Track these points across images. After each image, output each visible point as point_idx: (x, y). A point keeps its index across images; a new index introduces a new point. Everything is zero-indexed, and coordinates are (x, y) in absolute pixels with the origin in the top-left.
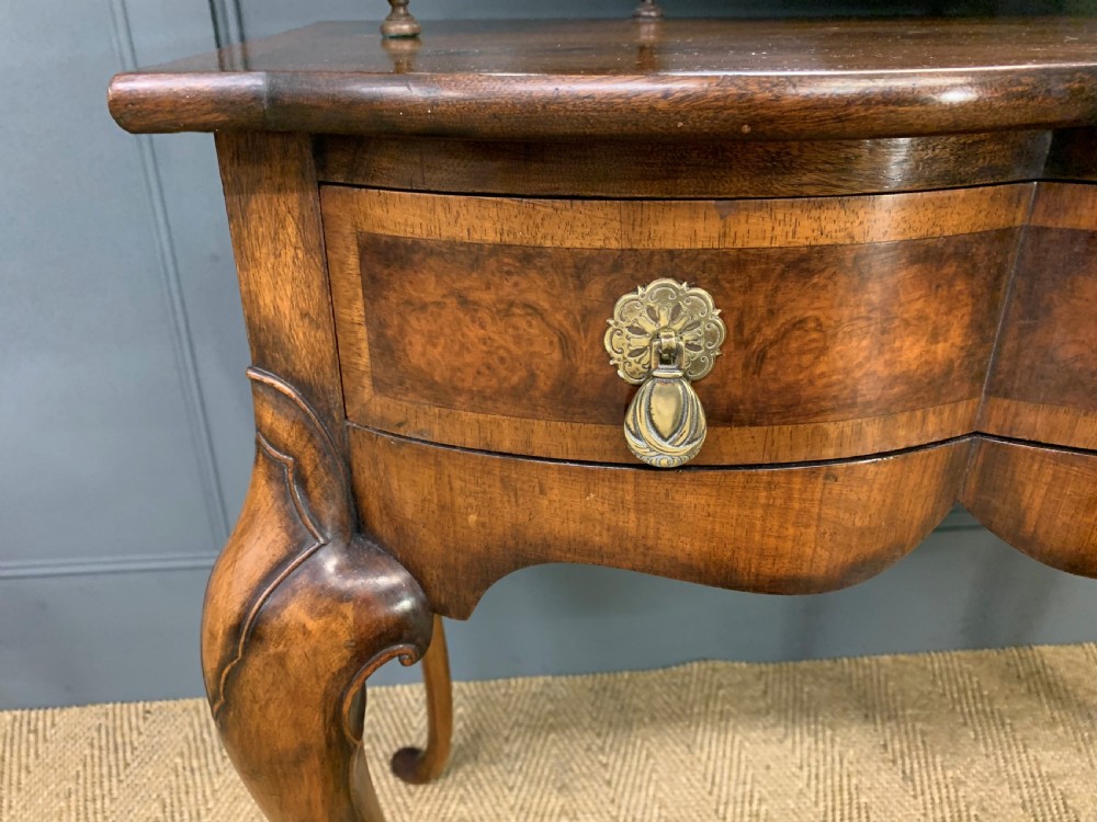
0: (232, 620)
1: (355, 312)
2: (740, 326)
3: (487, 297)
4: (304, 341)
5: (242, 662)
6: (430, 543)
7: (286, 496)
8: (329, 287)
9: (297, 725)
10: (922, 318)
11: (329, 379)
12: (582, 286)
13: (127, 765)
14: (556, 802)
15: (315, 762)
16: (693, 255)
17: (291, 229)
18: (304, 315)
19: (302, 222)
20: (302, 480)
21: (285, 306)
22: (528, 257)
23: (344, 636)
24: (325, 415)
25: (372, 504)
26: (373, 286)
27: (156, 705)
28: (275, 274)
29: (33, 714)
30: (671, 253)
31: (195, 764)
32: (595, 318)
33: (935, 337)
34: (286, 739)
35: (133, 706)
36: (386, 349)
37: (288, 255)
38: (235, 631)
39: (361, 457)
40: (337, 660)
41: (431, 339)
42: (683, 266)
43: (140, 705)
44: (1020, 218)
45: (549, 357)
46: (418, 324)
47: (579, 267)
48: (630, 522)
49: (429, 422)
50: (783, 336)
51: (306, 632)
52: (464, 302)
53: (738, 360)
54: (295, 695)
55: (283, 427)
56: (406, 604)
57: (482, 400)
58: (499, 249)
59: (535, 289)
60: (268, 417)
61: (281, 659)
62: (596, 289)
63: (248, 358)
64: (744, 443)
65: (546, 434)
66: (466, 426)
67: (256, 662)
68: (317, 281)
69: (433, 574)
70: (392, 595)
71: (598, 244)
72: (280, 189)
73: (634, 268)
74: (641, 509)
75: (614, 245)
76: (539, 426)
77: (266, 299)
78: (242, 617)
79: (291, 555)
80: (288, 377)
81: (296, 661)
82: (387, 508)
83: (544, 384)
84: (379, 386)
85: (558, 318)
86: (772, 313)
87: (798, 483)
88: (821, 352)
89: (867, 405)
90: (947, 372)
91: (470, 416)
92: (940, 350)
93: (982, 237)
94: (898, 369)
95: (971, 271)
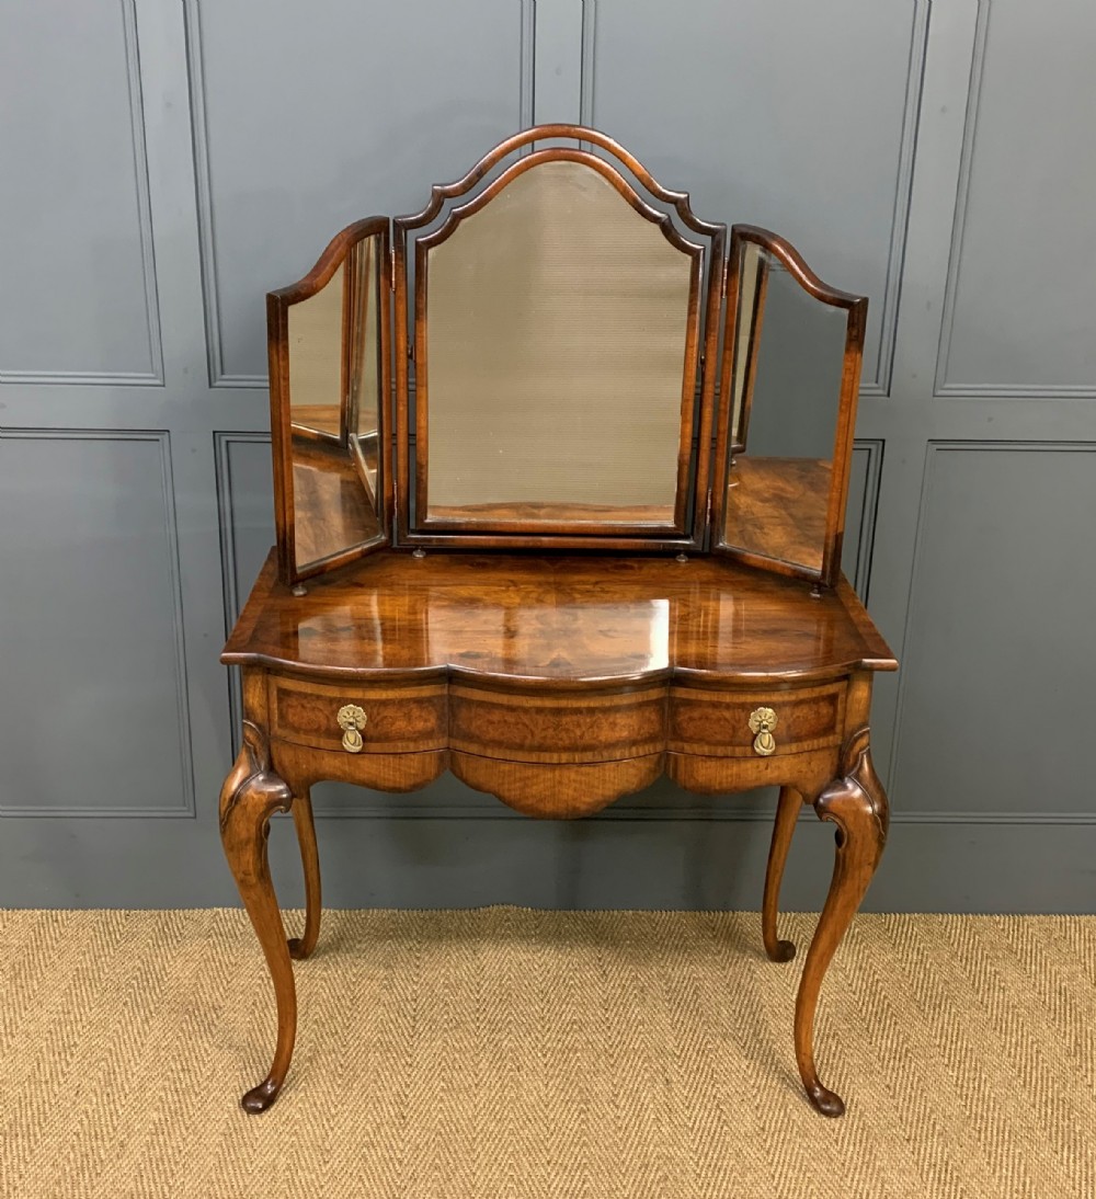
0: (231, 794)
1: (275, 706)
2: (370, 717)
3: (309, 705)
4: (260, 713)
5: (233, 808)
6: (292, 774)
7: (251, 757)
8: (268, 699)
9: (248, 830)
10: (420, 716)
11: (266, 724)
12: (331, 704)
13: (118, 942)
14: (382, 973)
15: (251, 845)
16: (357, 700)
17: (259, 684)
18: (260, 705)
20: (256, 753)
21: (256, 705)
22: (319, 697)
23: (264, 801)
24: (264, 733)
25: (276, 762)
26: (280, 700)
27: (133, 912)
28: (254, 694)
29: (54, 912)
30: (352, 699)
31: (160, 943)
32: (335, 713)
33: (426, 721)
34: (244, 835)
35: (117, 912)
36: (282, 716)
37: (258, 690)
38: (232, 799)
39: (274, 746)
40: (262, 809)
41: (294, 715)
42: (357, 702)
43: (123, 912)
44: (445, 692)
45: (324, 722)
46: (291, 711)
47: (331, 701)
48: (347, 768)
49: (292, 737)
50: (382, 720)
51: (253, 798)
52: (303, 706)
53: (372, 725)
54: (249, 819)
55: (252, 737)
56: (285, 796)
57: (307, 732)
58: (311, 695)
59: (320, 705)
60: (248, 734)
61: (245, 807)
62: (334, 706)
64: (374, 747)
65: (323, 742)
66: (302, 739)
67: (238, 807)
68: (265, 697)
69: (293, 784)
70: (281, 792)
71: (334, 696)
72: (257, 674)
73: (344, 702)
74: (349, 764)
75: (339, 696)
76: (322, 740)
78: (235, 793)
79: (251, 775)
80: (254, 722)
81: (249, 808)
82: (280, 763)
83: (323, 729)
84: (280, 726)
85: (326, 712)
86: (378, 714)
87: (391, 759)
88: (393, 724)
89: (408, 738)
90: (433, 731)
91: (303, 736)
92: (429, 724)
93: (434, 697)
94: (416, 729)
95: (434, 705)
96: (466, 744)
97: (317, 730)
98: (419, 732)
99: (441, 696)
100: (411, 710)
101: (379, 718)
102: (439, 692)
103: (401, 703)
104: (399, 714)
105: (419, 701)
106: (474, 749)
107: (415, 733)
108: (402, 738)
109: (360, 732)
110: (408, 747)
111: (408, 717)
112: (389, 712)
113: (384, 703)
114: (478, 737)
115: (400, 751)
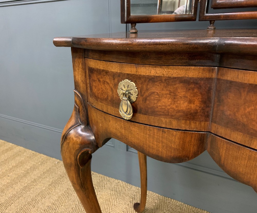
1: (88, 81)
2: (141, 91)
3: (102, 80)
4: (82, 86)
7: (76, 114)
11: (85, 93)
12: (114, 79)
16: (131, 75)
17: (81, 65)
18: (82, 81)
19: (82, 64)
20: (79, 112)
21: (79, 79)
22: (107, 72)
23: (79, 143)
24: (84, 101)
25: (90, 120)
26: (90, 77)
28: (78, 73)
30: (128, 74)
32: (116, 85)
34: (68, 161)
36: (91, 88)
37: (80, 70)
40: (77, 147)
41: (96, 87)
42: (131, 77)
45: (110, 93)
46: (94, 84)
48: (123, 131)
49: (95, 104)
50: (150, 95)
52: (99, 80)
53: (141, 99)
55: (78, 101)
57: (101, 100)
59: (108, 79)
60: (76, 99)
61: (68, 143)
62: (116, 80)
63: (74, 88)
64: (144, 118)
65: (110, 109)
66: (100, 105)
68: (84, 75)
71: (116, 71)
72: (79, 58)
73: (122, 77)
75: (119, 72)
77: (77, 77)
79: (75, 125)
80: (79, 92)
83: (109, 98)
84: (90, 96)
85: (111, 85)
86: (147, 90)
87: (156, 131)
88: (159, 100)
89: (172, 116)
90: (196, 112)
91: (100, 103)
92: (192, 106)
93: (201, 79)
94: (180, 109)
95: (200, 87)
96: (228, 131)
97: (106, 99)
98: (183, 112)
99: (209, 79)
100: (177, 89)
101: (147, 94)
102: (207, 75)
103: (169, 81)
104: (164, 92)
105: (186, 82)
106: (238, 137)
107: (179, 111)
108: (167, 114)
109: (132, 103)
110: (171, 123)
111: (173, 95)
112: (156, 89)
113: (152, 80)
114: (244, 125)
115: (164, 126)
